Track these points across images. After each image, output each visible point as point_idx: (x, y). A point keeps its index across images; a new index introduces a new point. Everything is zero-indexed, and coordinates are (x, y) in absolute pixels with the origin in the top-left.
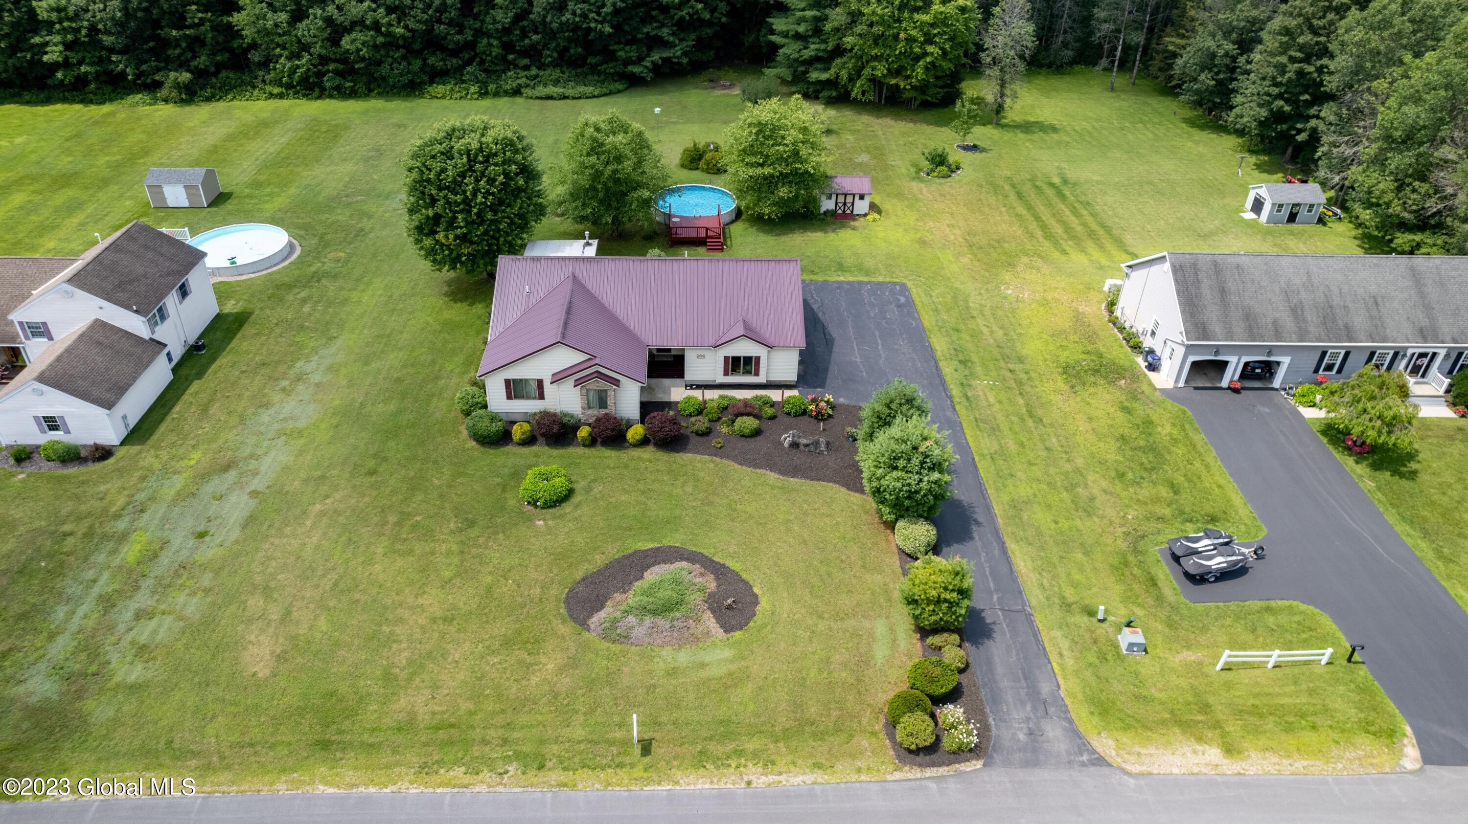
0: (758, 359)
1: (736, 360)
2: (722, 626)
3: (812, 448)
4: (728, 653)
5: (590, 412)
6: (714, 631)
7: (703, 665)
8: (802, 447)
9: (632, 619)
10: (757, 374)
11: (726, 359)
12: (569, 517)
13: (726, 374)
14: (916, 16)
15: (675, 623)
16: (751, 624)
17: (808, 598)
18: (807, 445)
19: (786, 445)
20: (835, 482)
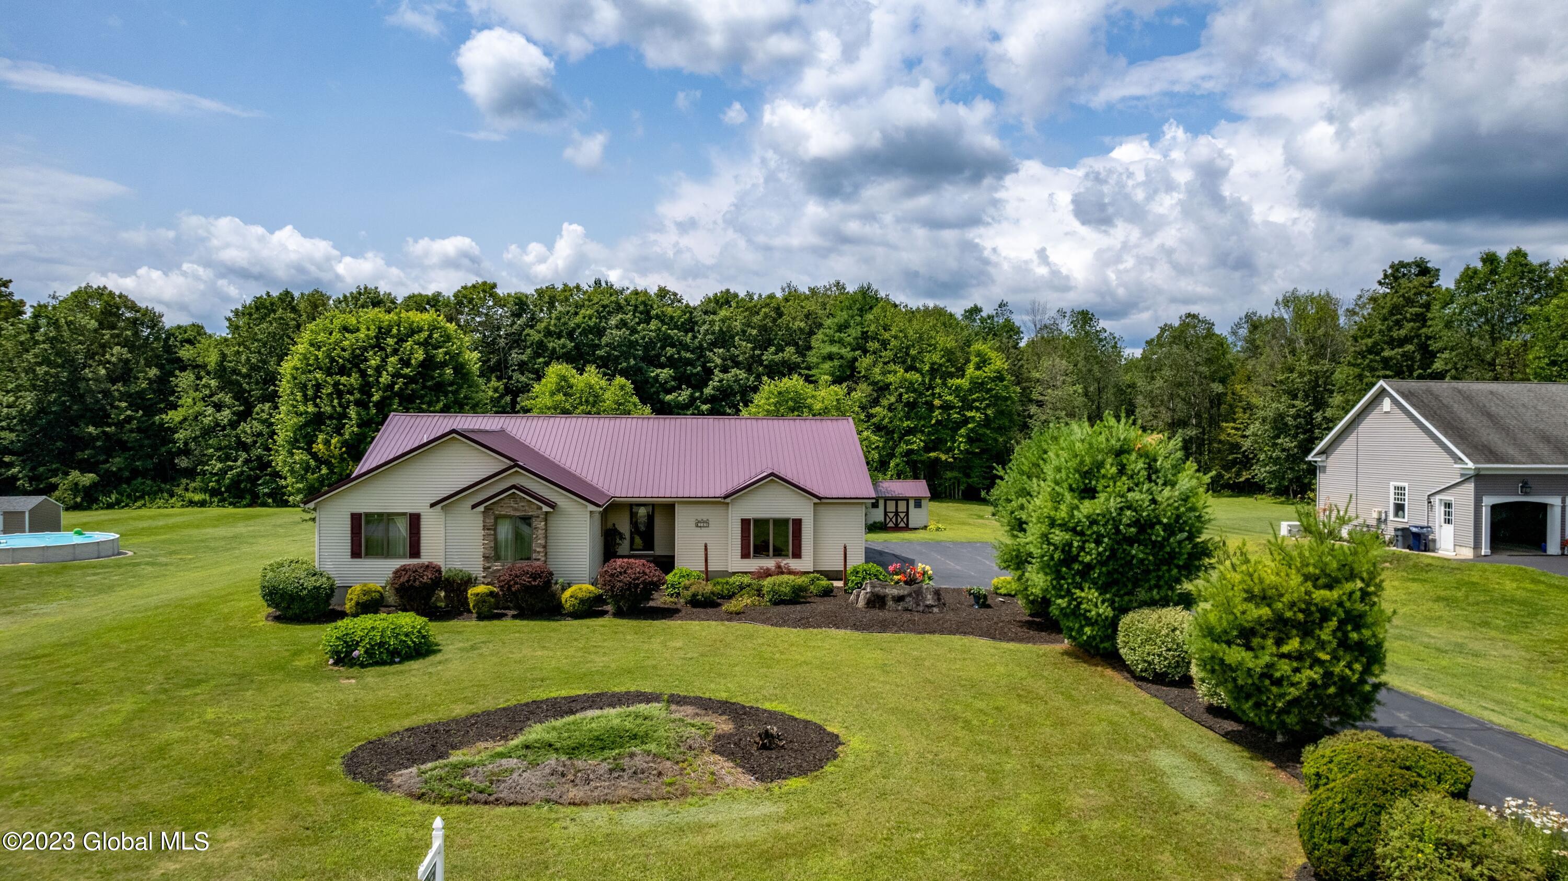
0: (798, 523)
1: (761, 523)
2: (752, 771)
3: (910, 602)
4: (768, 808)
5: (497, 566)
6: (729, 779)
7: (699, 828)
8: (890, 603)
9: (513, 762)
10: (797, 555)
11: (745, 523)
12: (414, 672)
13: (745, 555)
14: (950, 382)
15: (625, 762)
16: (829, 768)
17: (961, 733)
18: (900, 599)
19: (861, 603)
20: (965, 633)
